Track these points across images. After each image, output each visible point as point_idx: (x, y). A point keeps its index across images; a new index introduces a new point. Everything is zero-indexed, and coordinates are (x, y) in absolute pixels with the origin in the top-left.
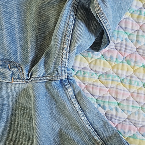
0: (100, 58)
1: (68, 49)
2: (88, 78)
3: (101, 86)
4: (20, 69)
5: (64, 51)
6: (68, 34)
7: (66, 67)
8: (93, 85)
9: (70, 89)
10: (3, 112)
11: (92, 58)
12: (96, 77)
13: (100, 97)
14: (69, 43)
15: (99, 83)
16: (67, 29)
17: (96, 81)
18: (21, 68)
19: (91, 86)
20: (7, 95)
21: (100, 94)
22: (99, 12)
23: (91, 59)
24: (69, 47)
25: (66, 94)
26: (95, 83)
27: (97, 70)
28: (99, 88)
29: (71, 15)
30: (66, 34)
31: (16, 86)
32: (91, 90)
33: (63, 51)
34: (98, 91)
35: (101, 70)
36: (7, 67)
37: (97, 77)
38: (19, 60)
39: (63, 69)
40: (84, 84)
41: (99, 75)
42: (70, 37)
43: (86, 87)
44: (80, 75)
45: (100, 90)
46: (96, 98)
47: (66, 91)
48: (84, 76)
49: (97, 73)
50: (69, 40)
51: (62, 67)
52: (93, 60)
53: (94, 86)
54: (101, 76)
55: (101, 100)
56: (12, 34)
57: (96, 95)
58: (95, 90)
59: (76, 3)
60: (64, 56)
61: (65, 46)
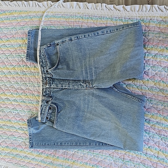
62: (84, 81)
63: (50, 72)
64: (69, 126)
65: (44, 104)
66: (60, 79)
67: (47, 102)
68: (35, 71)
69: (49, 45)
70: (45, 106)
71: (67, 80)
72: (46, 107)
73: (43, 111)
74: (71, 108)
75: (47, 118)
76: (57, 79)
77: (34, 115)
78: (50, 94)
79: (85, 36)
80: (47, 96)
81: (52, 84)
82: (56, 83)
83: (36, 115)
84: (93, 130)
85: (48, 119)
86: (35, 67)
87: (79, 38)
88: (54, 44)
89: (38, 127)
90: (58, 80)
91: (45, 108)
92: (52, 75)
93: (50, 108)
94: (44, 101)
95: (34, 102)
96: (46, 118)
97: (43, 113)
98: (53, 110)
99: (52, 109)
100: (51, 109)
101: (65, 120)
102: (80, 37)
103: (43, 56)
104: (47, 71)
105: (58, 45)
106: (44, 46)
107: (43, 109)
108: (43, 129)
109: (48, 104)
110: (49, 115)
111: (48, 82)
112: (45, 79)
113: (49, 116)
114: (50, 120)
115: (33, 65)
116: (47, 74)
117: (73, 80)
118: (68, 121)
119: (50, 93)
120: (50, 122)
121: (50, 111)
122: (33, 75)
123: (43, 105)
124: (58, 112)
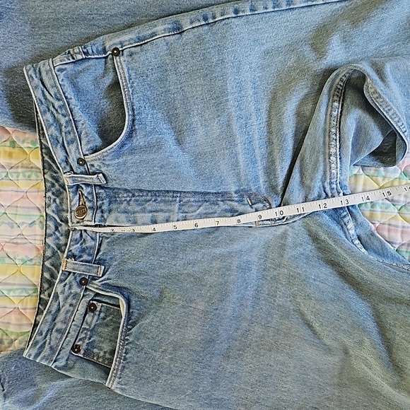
0: (399, 178)
1: (338, 154)
2: (379, 213)
3: (403, 227)
4: (267, 204)
5: (331, 158)
6: (333, 130)
7: (338, 182)
8: (389, 225)
9: (351, 225)
10: (245, 273)
11: (384, 177)
12: (394, 211)
13: (403, 245)
14: (338, 143)
15: (400, 222)
16: (330, 123)
17: (394, 218)
18: (268, 202)
19: (387, 226)
20: (249, 246)
21: (402, 240)
22: (375, 96)
23: (383, 180)
24: (338, 150)
25: (345, 233)
26: (393, 222)
27: (396, 198)
28: (400, 229)
29: (334, 101)
30: (330, 131)
31: (262, 231)
32: (386, 234)
33: (329, 158)
34: (399, 235)
35: (402, 199)
36: (246, 202)
37: (396, 211)
38: (263, 191)
39: (334, 186)
40: (373, 224)
41: (399, 207)
42: (338, 134)
43: (377, 229)
44: (364, 209)
45: (402, 232)
46: (397, 246)
47: (344, 227)
48: (373, 211)
49: (395, 204)
50: (336, 140)
51: (331, 183)
52: (386, 181)
53: (391, 228)
54: (403, 208)
55: (405, 250)
56: (250, 150)
57: (395, 241)
58: (393, 234)
59: (342, 84)
60: (333, 165)
61: (333, 150)
62: (242, 196)
63: (96, 164)
64: (177, 381)
65: (70, 288)
66: (141, 191)
67: (84, 282)
68: (14, 162)
69: (79, 57)
70: (69, 301)
71: (168, 192)
72: (74, 302)
73: (61, 316)
74: (183, 307)
75: (75, 348)
76: (126, 190)
77: (12, 342)
78: (99, 250)
79: (236, 11)
80: (85, 257)
81: (110, 211)
82: (122, 206)
83: (20, 343)
84: (272, 389)
85: (79, 351)
86: (13, 144)
87: (211, 21)
88: (99, 53)
89: (30, 392)
90: (134, 196)
91: (71, 305)
92: (104, 175)
93: (91, 308)
94: (71, 277)
95: (9, 287)
96: (73, 349)
97: (59, 326)
98: (102, 315)
99: (100, 312)
100: (93, 311)
101: (157, 355)
102: (214, 17)
103: (58, 100)
104: (81, 162)
105: (117, 52)
106: (57, 58)
107: (59, 310)
108: (51, 401)
109: (86, 289)
110: (83, 335)
111: (88, 204)
112: (75, 193)
113: (87, 341)
114: (89, 358)
115: (6, 137)
116: (82, 173)
117: (195, 193)
118: (171, 359)
119: (100, 245)
120: (90, 366)
121: (88, 318)
122: (7, 176)
123: (63, 292)
124: (131, 323)
